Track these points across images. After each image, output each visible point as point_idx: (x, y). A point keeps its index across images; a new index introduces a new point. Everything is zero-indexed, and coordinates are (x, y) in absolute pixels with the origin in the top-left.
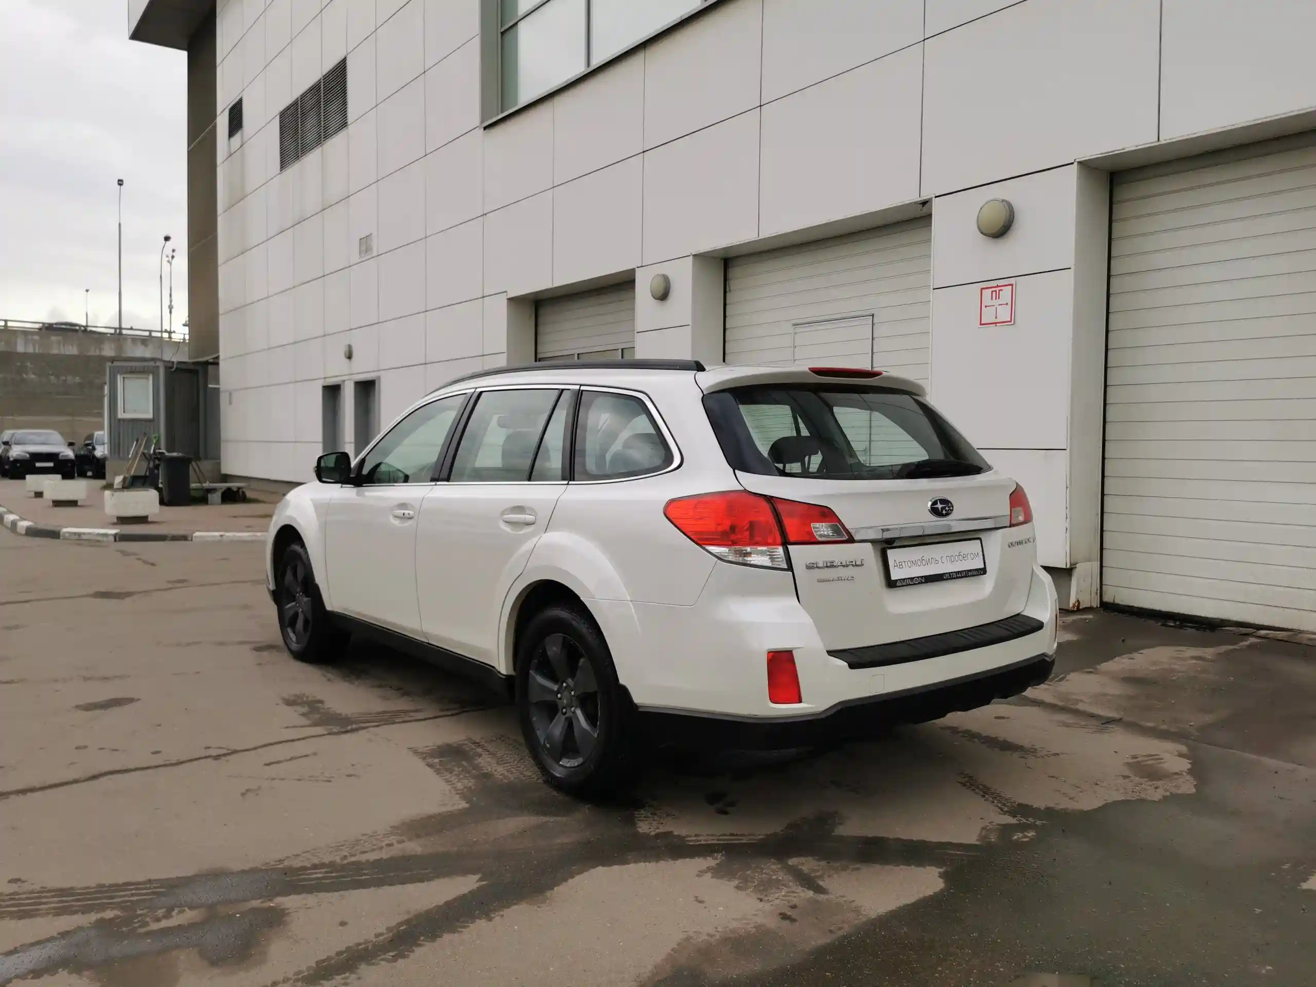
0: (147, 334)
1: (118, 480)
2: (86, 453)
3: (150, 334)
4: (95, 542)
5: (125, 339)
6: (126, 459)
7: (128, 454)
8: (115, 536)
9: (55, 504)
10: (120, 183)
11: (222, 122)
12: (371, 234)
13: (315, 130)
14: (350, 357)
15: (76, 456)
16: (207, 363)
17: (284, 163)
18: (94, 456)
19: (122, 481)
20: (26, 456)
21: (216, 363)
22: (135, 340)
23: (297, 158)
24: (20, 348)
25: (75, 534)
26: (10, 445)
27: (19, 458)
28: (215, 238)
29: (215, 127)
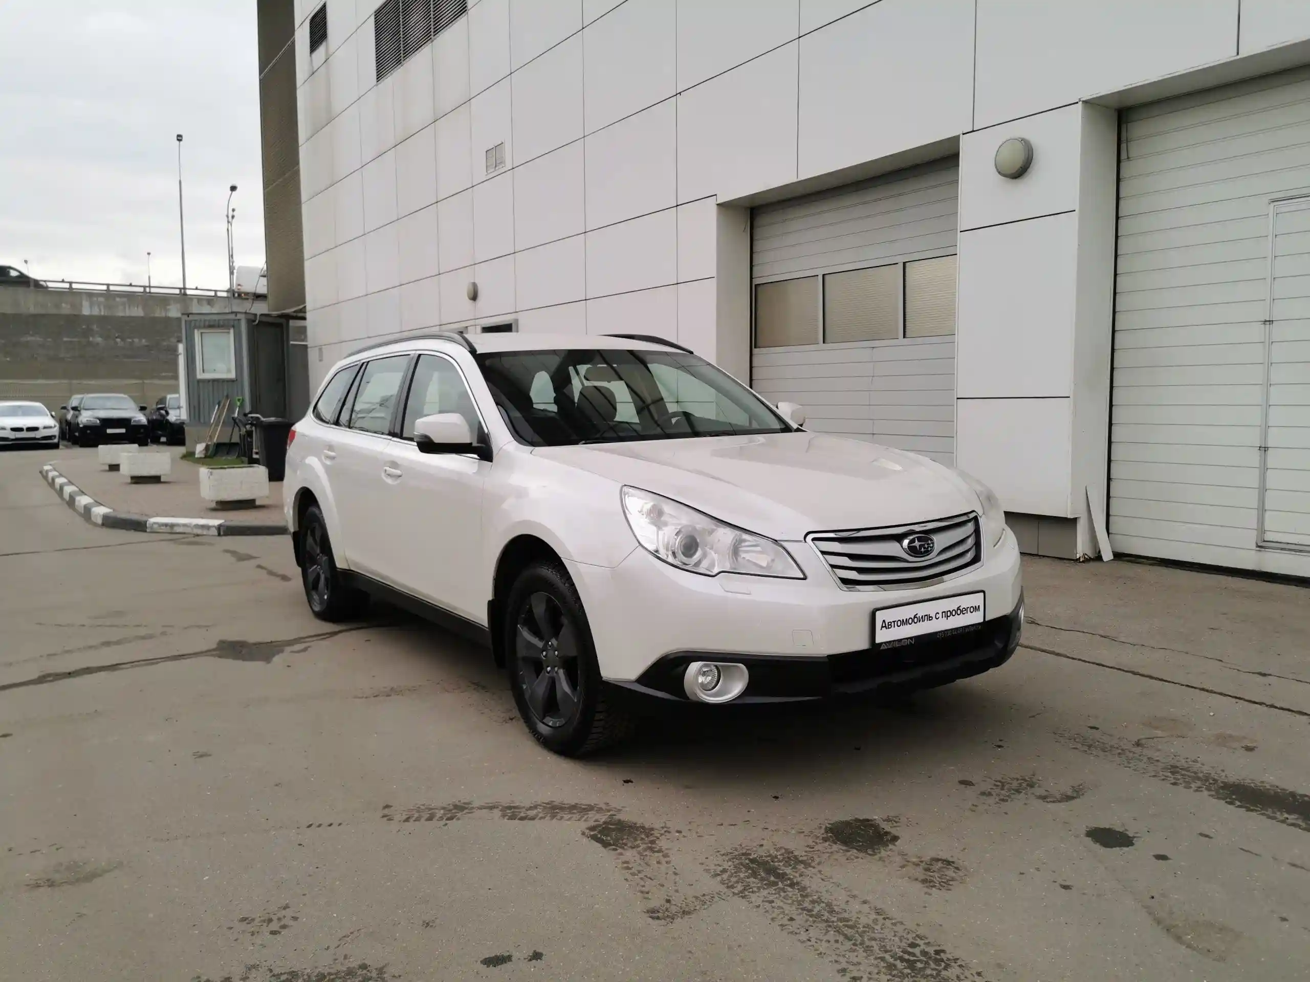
0: (212, 294)
1: (200, 448)
2: (159, 417)
3: (216, 294)
4: (194, 537)
5: (191, 299)
6: (207, 424)
7: (210, 418)
8: (219, 528)
9: (133, 481)
10: (179, 138)
11: (302, 35)
12: (502, 143)
13: (422, 24)
14: (474, 297)
15: (148, 421)
16: (288, 317)
17: (381, 73)
18: (167, 421)
19: (203, 450)
20: (97, 421)
21: (301, 315)
22: (200, 299)
23: (399, 62)
24: (86, 311)
25: (166, 525)
26: (79, 411)
27: (90, 424)
28: (297, 173)
29: (293, 43)
